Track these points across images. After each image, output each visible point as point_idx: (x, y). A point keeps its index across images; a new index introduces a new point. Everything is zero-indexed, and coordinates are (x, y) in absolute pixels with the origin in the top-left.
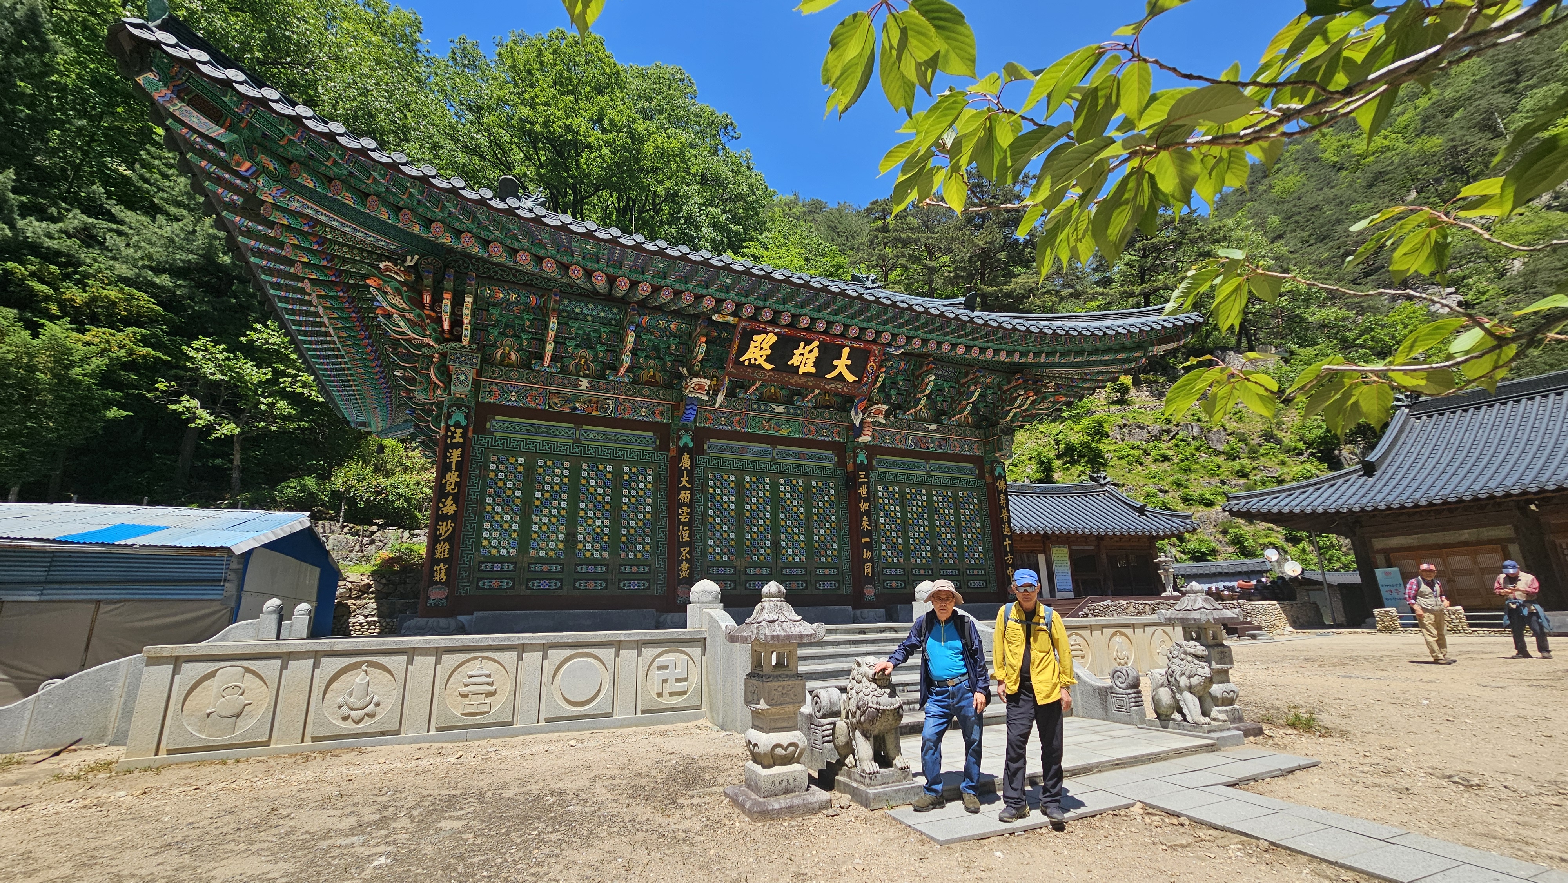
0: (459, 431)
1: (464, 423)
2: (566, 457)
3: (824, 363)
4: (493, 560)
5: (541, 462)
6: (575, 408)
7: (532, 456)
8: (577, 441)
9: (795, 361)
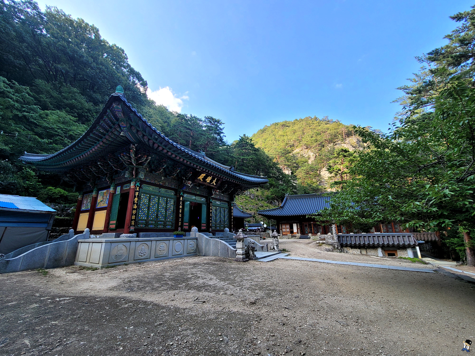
0: (138, 188)
1: (139, 186)
2: (157, 195)
3: (211, 181)
4: (141, 220)
5: (152, 196)
6: (160, 184)
7: (150, 195)
8: (159, 192)
9: (207, 180)
